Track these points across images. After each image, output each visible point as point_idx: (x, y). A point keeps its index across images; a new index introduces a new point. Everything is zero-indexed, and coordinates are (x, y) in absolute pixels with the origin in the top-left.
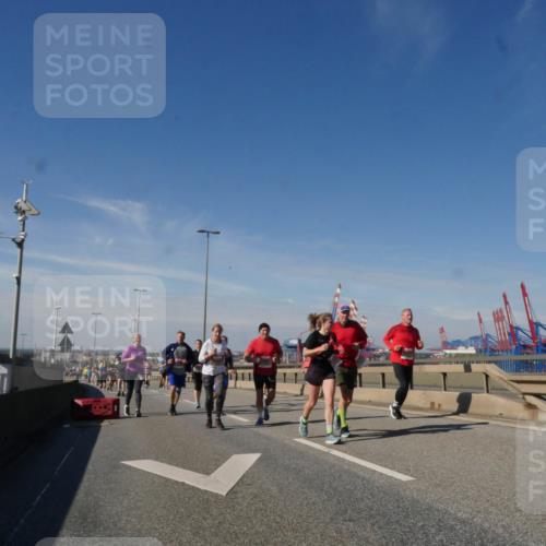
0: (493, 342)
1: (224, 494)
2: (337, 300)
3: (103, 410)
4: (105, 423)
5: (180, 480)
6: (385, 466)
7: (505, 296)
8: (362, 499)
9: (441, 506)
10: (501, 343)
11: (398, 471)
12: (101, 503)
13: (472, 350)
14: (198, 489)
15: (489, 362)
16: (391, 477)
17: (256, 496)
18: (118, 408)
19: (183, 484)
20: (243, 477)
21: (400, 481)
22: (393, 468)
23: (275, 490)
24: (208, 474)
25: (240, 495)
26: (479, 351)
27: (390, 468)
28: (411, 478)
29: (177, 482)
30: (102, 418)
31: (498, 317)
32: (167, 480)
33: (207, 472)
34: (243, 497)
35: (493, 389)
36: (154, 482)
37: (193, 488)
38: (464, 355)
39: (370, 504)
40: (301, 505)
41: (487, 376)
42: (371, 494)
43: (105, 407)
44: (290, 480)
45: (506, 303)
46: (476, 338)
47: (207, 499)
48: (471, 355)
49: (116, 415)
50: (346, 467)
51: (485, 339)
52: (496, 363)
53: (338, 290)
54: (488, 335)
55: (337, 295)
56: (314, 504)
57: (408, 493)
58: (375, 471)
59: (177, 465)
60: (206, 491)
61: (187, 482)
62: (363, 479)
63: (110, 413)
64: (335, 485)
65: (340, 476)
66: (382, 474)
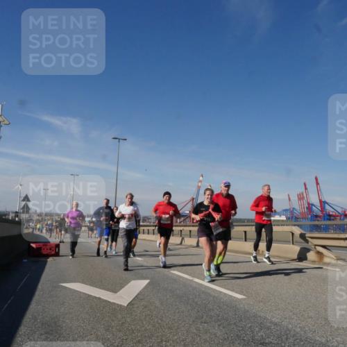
0: (297, 213)
1: (126, 305)
2: (200, 184)
3: (49, 251)
4: (50, 259)
5: (98, 296)
6: (228, 289)
7: (305, 185)
8: (213, 310)
9: (262, 314)
10: (302, 213)
11: (236, 292)
12: (47, 310)
13: (283, 218)
14: (109, 302)
15: (295, 225)
16: (231, 296)
17: (146, 307)
18: (59, 250)
19: (100, 298)
20: (138, 294)
21: (237, 298)
22: (233, 291)
23: (157, 303)
24: (116, 292)
25: (136, 306)
26: (288, 218)
27: (231, 290)
28: (244, 297)
29: (96, 297)
30: (48, 256)
31: (301, 197)
32: (89, 296)
33: (115, 291)
34: (138, 307)
35: (296, 242)
36: (81, 297)
37: (106, 301)
38: (278, 221)
39: (218, 313)
40: (174, 313)
41: (293, 234)
42: (218, 306)
43: (50, 249)
44: (168, 297)
45: (306, 189)
46: (286, 210)
47: (114, 308)
48: (283, 221)
49: (57, 254)
50: (203, 289)
51: (292, 211)
52: (298, 226)
53: (201, 178)
54: (294, 208)
55: (201, 181)
56: (183, 312)
57: (242, 306)
58: (221, 292)
59: (96, 287)
60: (114, 303)
61: (102, 297)
62: (214, 297)
63: (53, 253)
64: (196, 300)
65: (199, 295)
66: (225, 294)
